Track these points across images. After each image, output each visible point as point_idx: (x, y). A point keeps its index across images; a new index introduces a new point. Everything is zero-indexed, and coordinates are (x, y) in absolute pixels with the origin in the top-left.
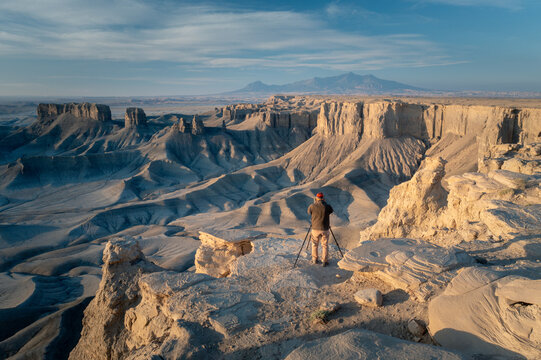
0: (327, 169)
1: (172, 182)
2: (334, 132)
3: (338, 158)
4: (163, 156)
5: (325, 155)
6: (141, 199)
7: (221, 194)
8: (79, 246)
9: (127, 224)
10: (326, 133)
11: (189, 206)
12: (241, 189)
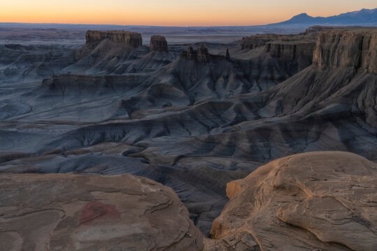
0: (311, 103)
1: (165, 103)
2: (328, 64)
3: (327, 92)
4: (166, 80)
5: (313, 88)
6: (130, 118)
7: (196, 119)
8: (51, 156)
9: (102, 140)
10: (320, 65)
11: (162, 129)
12: (219, 116)
